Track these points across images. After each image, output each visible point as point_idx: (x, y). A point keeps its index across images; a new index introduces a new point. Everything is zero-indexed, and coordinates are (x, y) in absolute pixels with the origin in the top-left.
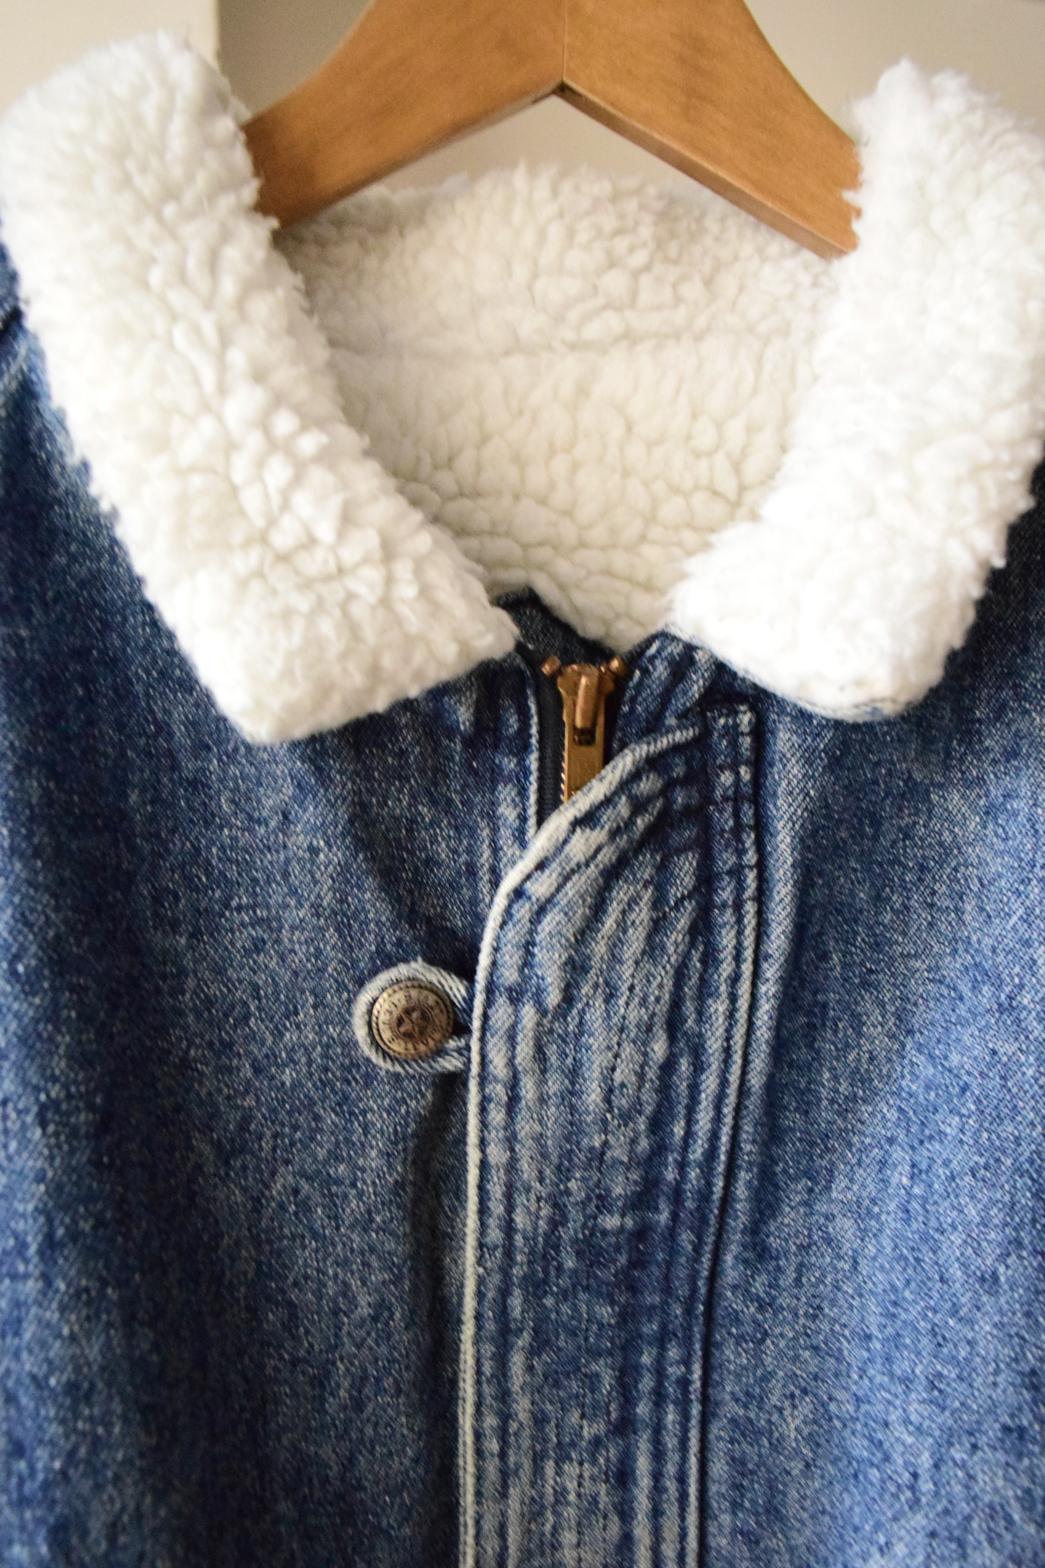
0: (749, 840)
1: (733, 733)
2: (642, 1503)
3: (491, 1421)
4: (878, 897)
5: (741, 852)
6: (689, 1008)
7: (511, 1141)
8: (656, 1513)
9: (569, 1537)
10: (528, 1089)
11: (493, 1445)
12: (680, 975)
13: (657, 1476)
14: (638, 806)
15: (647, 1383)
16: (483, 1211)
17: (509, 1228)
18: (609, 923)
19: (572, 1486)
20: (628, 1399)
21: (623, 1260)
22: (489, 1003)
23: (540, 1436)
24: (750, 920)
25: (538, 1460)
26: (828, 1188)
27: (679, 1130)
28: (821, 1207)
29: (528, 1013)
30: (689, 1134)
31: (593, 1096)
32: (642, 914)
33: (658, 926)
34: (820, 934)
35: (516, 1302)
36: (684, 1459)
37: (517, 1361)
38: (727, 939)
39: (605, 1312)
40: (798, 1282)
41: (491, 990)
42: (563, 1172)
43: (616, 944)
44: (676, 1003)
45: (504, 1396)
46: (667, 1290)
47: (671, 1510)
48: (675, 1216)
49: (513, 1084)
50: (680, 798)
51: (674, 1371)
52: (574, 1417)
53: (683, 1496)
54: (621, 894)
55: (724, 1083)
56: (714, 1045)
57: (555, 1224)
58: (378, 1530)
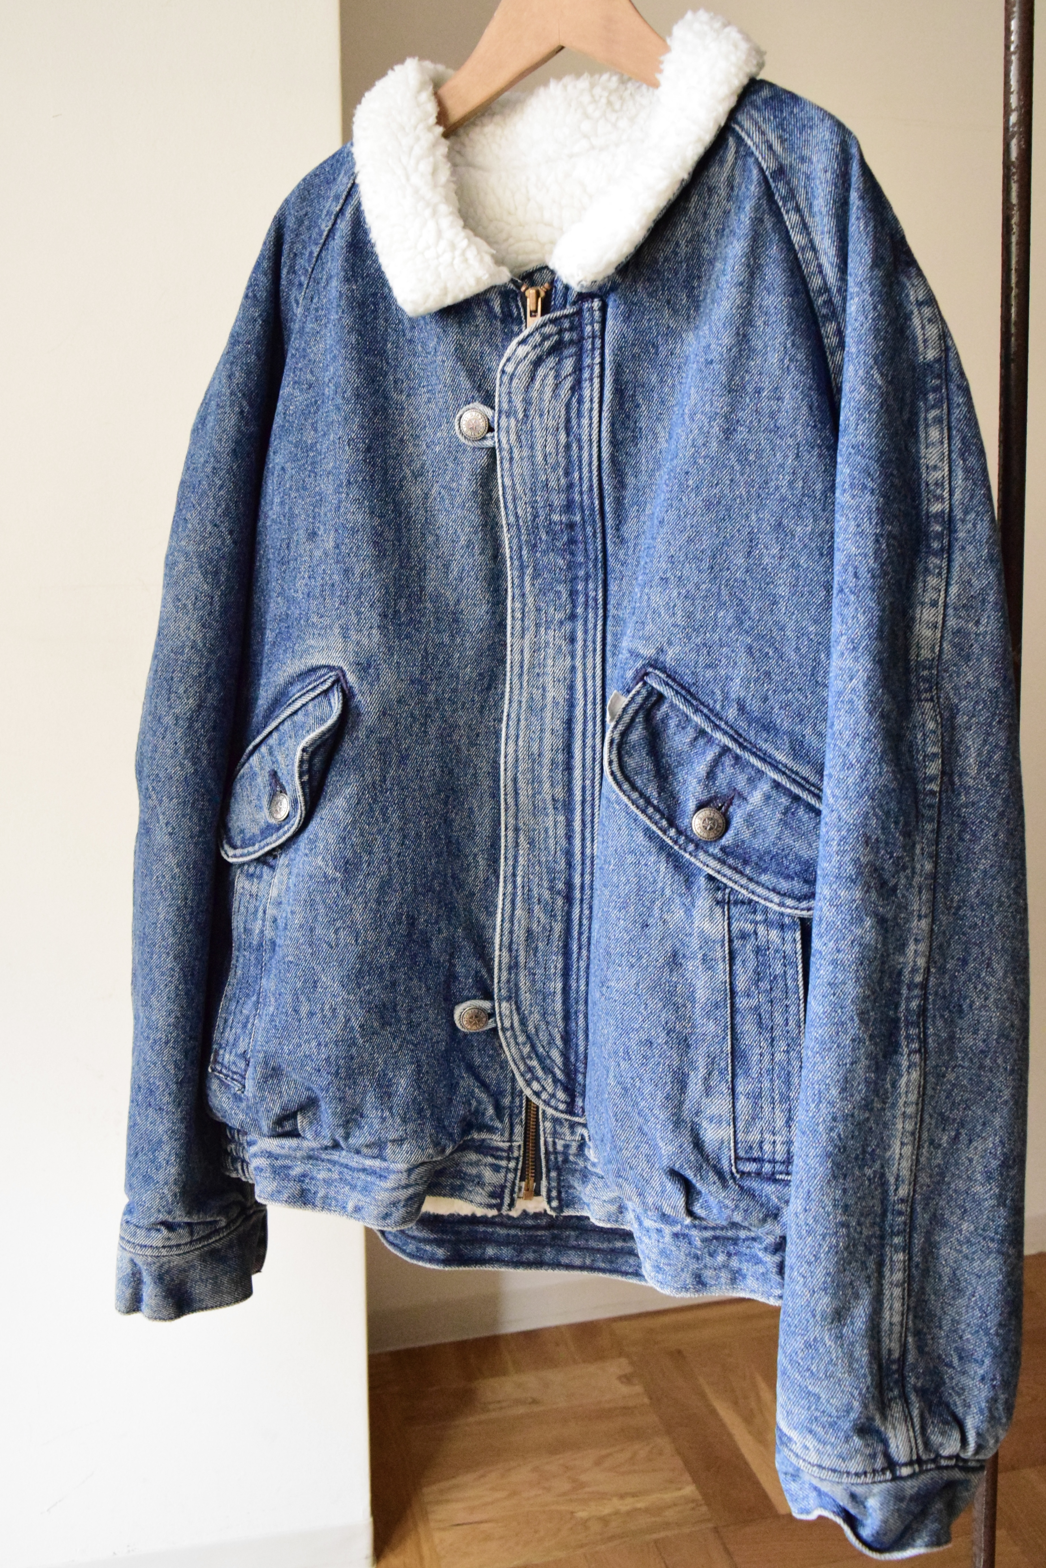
0: (597, 353)
1: (591, 309)
2: (579, 653)
3: (518, 605)
4: (661, 381)
5: (593, 359)
6: (574, 422)
7: (512, 475)
8: (584, 657)
9: (550, 662)
10: (516, 455)
11: (519, 616)
12: (568, 406)
13: (585, 641)
14: (545, 338)
15: (581, 599)
16: (506, 507)
17: (517, 517)
18: (537, 383)
19: (551, 639)
20: (573, 605)
21: (565, 539)
22: (499, 417)
23: (537, 616)
24: (596, 385)
25: (538, 626)
26: (644, 510)
27: (576, 475)
28: (642, 518)
29: (513, 422)
30: (581, 478)
31: (539, 458)
32: (550, 380)
33: (557, 386)
34: (634, 395)
35: (525, 553)
36: (595, 634)
37: (528, 580)
38: (586, 393)
39: (561, 562)
40: (634, 551)
41: (500, 412)
42: (534, 492)
43: (541, 393)
44: (568, 419)
45: (523, 595)
46: (587, 556)
47: (590, 655)
48: (583, 519)
49: (511, 452)
50: (567, 336)
51: (592, 594)
52: (552, 610)
53: (595, 650)
54: (541, 372)
55: (591, 455)
56: (585, 438)
57: (535, 516)
58: (468, 631)
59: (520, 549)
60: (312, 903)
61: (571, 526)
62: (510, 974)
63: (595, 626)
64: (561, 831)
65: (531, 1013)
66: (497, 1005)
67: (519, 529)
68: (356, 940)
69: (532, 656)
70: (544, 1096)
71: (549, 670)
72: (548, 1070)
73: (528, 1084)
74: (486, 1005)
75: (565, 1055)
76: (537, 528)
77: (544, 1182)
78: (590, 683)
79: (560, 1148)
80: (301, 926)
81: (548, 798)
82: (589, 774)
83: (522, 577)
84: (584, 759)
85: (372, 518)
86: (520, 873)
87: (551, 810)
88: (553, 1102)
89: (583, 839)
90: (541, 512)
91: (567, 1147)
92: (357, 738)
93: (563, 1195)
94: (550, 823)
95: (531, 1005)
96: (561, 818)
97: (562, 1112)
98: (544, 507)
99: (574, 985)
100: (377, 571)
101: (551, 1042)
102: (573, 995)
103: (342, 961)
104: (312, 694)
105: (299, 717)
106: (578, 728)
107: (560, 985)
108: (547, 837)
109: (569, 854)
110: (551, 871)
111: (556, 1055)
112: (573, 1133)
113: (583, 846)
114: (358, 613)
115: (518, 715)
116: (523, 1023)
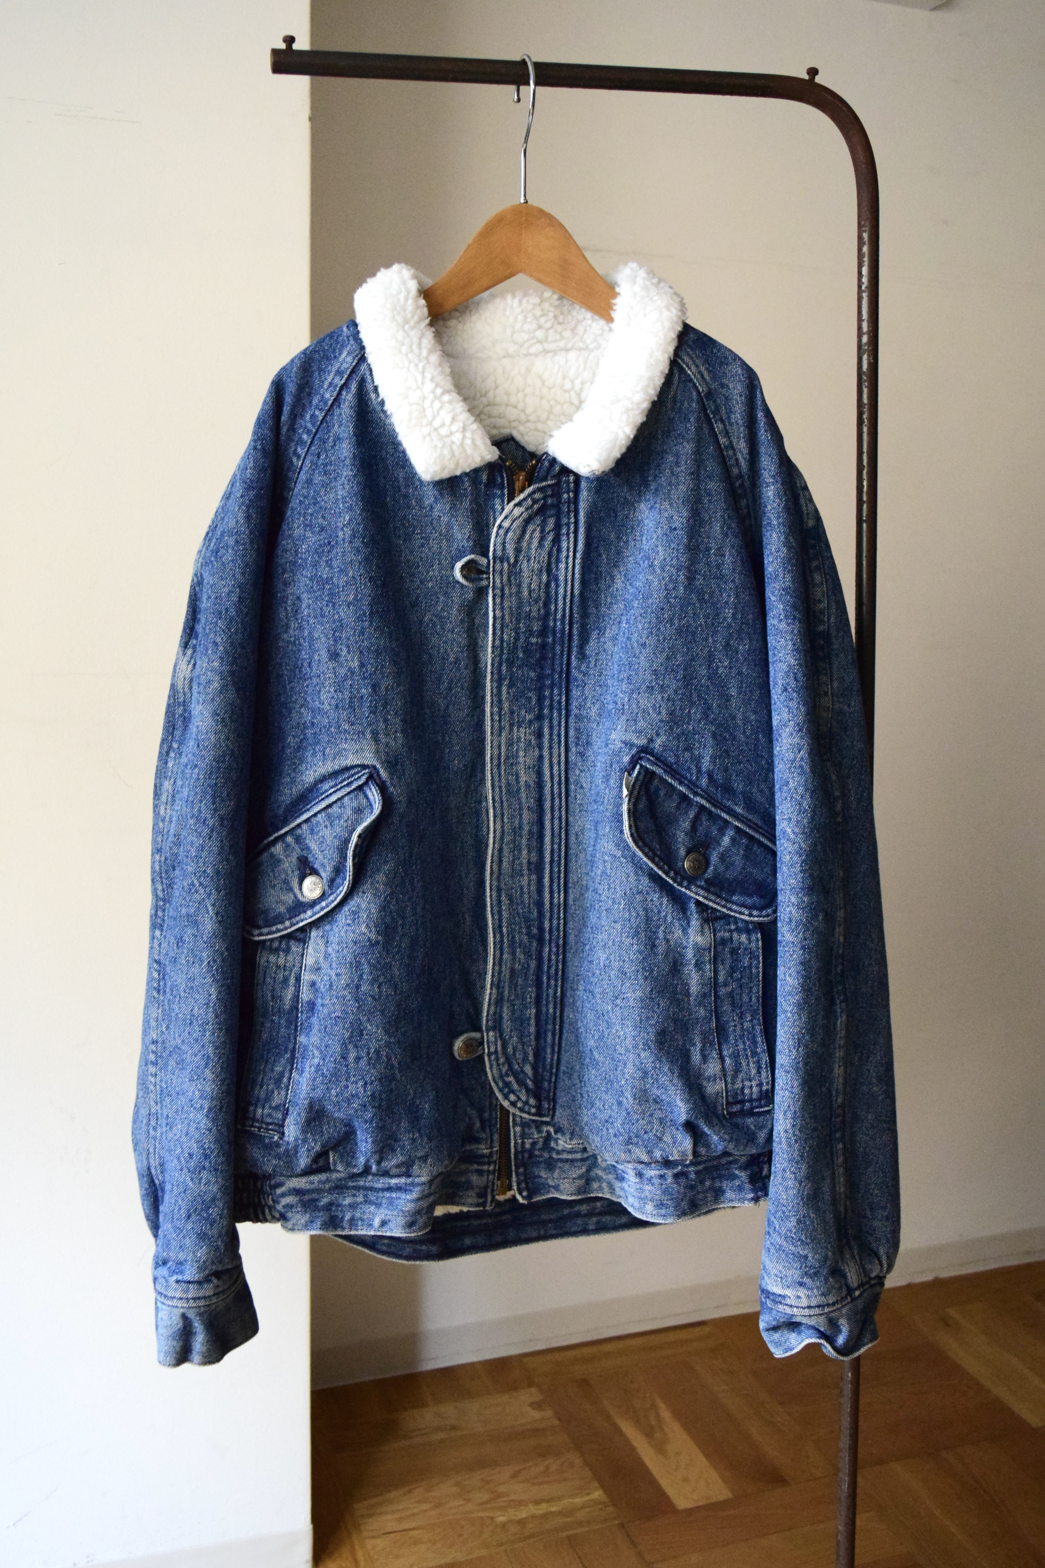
0: (572, 515)
1: (567, 484)
2: (546, 744)
3: (496, 709)
4: (618, 537)
5: (569, 519)
6: (553, 566)
7: (502, 609)
8: (551, 748)
9: (521, 754)
10: (507, 591)
11: (496, 718)
12: (550, 554)
13: (551, 735)
14: (535, 502)
15: (547, 702)
17: (503, 639)
18: (527, 537)
19: (522, 736)
20: (541, 709)
21: (538, 656)
22: (494, 564)
23: (512, 718)
24: (572, 540)
25: (511, 725)
26: (604, 633)
27: (553, 608)
28: (602, 640)
29: (506, 565)
30: (556, 609)
31: (526, 593)
32: (537, 534)
33: (542, 539)
34: (597, 547)
35: (504, 668)
36: (560, 730)
37: (504, 689)
38: (564, 545)
39: (532, 674)
40: (595, 665)
41: (494, 560)
42: (518, 620)
43: (529, 544)
44: (549, 564)
45: (500, 701)
46: (553, 670)
47: (556, 746)
48: (554, 640)
49: (503, 590)
50: (549, 501)
51: (556, 698)
52: (523, 712)
53: (559, 742)
54: (530, 528)
55: (566, 591)
56: (562, 578)
57: (516, 639)
59: (500, 665)
60: (358, 965)
61: (544, 646)
62: (496, 1007)
63: (560, 722)
64: (533, 888)
65: (511, 1037)
66: (485, 1034)
67: (502, 650)
68: (395, 992)
69: (508, 749)
70: (519, 1105)
71: (521, 760)
72: (521, 1083)
73: (506, 1097)
74: (477, 1035)
75: (535, 1068)
77: (514, 1178)
78: (556, 768)
79: (528, 1146)
80: (348, 985)
81: (525, 861)
82: (557, 840)
83: (499, 688)
84: (552, 829)
85: (390, 642)
86: (504, 924)
87: (525, 872)
88: (526, 1108)
89: (551, 892)
90: (522, 636)
91: (534, 1144)
92: (392, 823)
93: (530, 1185)
94: (525, 881)
95: (511, 1031)
96: (534, 877)
97: (533, 1115)
98: (525, 632)
99: (544, 1010)
100: (398, 686)
101: (525, 1059)
102: (543, 1018)
103: (384, 1010)
104: (348, 789)
105: (335, 809)
106: (547, 805)
107: (534, 1011)
108: (522, 893)
109: (540, 904)
110: (527, 920)
111: (528, 1069)
112: (539, 1131)
113: (552, 897)
114: (386, 720)
115: (501, 798)
116: (504, 1047)
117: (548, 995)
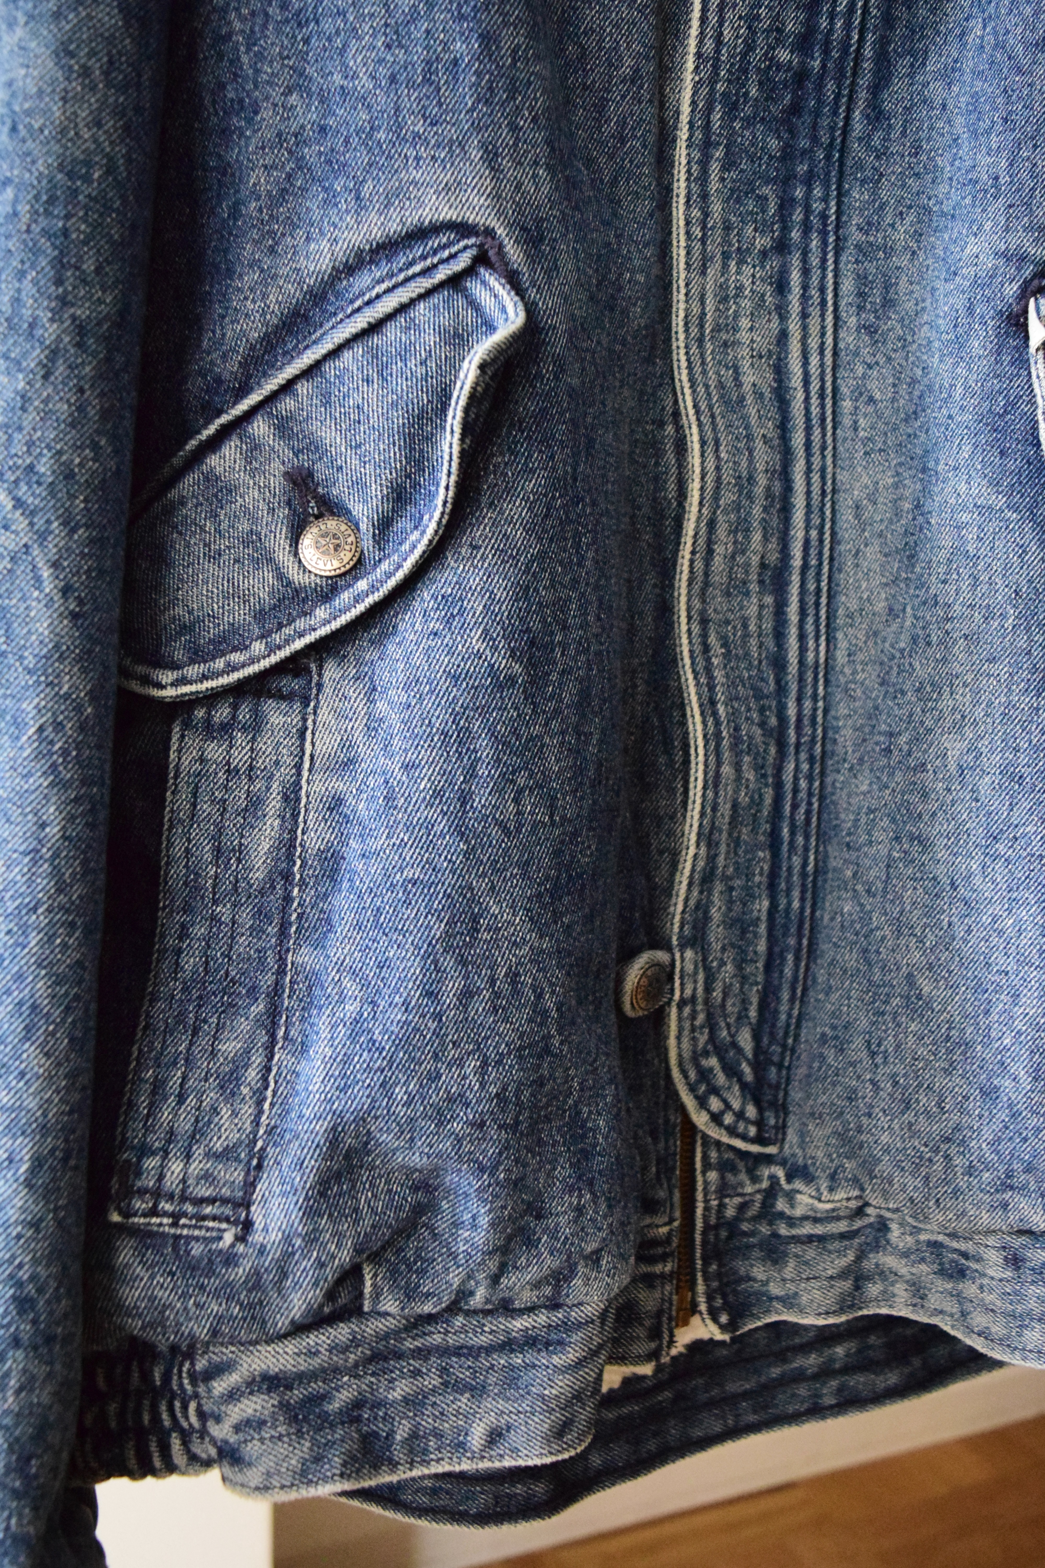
59: (709, 109)
60: (464, 737)
61: (801, 76)
62: (701, 892)
63: (824, 260)
64: (768, 625)
65: (722, 963)
66: (678, 956)
67: (716, 68)
68: (551, 817)
69: (717, 309)
70: (728, 1119)
71: (744, 336)
72: (731, 1071)
73: (702, 1103)
74: (662, 956)
75: (757, 1037)
76: (746, 71)
77: (701, 1288)
78: (814, 360)
79: (730, 1212)
81: (755, 560)
82: (816, 521)
83: (704, 164)
84: (808, 493)
86: (720, 697)
87: (754, 587)
88: (741, 1127)
89: (802, 637)
90: (760, 40)
91: (742, 1207)
92: (539, 376)
93: (731, 1298)
94: (752, 610)
95: (723, 949)
96: (769, 600)
97: (753, 1141)
98: (768, 31)
99: (783, 902)
101: (742, 1017)
102: (780, 920)
103: (527, 863)
104: (427, 283)
105: (392, 332)
106: (798, 440)
107: (766, 904)
108: (746, 635)
109: (779, 663)
110: (759, 695)
111: (745, 1040)
112: (755, 1179)
113: (803, 650)
114: (514, 128)
115: (710, 407)
116: (708, 989)
117: (790, 869)
